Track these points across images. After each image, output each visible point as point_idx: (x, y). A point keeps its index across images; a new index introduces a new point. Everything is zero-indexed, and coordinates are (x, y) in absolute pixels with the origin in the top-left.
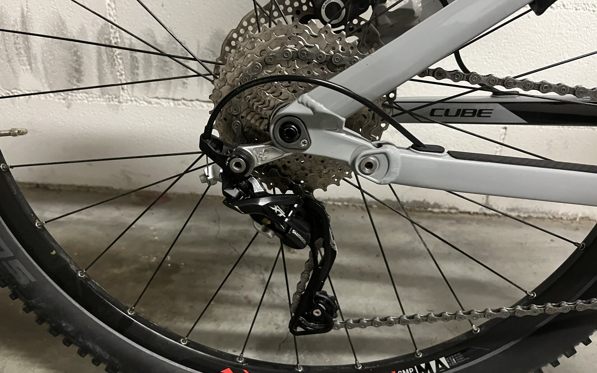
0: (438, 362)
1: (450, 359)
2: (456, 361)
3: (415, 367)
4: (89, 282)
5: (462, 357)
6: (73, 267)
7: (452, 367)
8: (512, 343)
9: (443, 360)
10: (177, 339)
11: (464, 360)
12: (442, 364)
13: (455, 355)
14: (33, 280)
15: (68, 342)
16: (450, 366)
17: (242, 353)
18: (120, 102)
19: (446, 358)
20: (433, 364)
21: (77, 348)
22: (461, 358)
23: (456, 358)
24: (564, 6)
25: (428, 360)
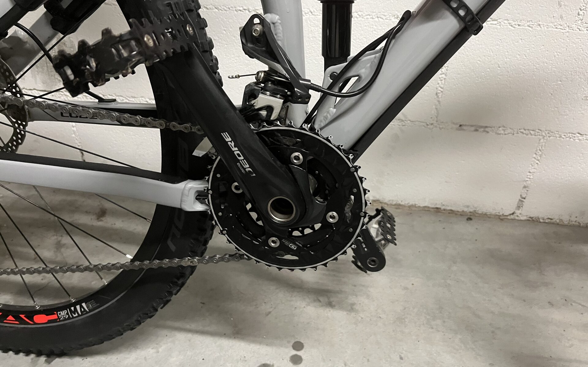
0: (81, 307)
1: (88, 304)
2: (92, 306)
3: (68, 309)
5: (95, 303)
7: (90, 311)
8: (122, 294)
9: (84, 305)
11: (96, 306)
12: (84, 308)
13: (91, 302)
16: (88, 310)
19: (85, 303)
20: (78, 307)
22: (95, 305)
23: (91, 304)
24: (312, 13)
25: (74, 305)
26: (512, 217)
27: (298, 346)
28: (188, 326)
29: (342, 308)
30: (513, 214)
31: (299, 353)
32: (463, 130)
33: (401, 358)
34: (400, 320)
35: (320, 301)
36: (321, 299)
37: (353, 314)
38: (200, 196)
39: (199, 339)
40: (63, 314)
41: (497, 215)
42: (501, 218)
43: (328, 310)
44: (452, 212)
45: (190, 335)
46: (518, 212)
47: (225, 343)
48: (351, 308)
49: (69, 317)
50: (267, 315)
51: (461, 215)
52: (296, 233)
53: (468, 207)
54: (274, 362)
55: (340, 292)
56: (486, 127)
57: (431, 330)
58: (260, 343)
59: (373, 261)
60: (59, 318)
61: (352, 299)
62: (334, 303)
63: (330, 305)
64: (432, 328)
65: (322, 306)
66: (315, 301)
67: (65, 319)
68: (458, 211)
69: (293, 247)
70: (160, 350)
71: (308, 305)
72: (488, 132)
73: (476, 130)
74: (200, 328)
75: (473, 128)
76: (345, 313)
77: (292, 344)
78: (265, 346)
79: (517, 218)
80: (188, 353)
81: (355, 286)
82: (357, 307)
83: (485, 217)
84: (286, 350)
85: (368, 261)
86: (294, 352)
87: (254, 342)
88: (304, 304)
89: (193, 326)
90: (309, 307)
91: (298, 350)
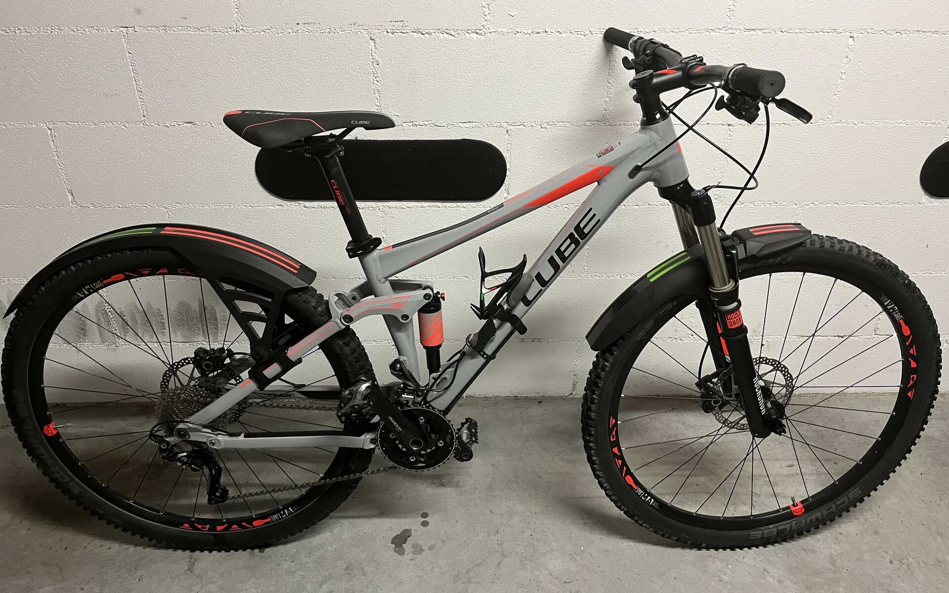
0: (288, 510)
1: (293, 508)
2: (296, 509)
3: (279, 513)
4: (109, 488)
6: (100, 482)
7: (295, 512)
10: (159, 512)
12: (290, 511)
14: (80, 490)
15: (100, 519)
17: (194, 515)
18: (116, 346)
21: (105, 521)
22: (298, 508)
23: (295, 507)
25: (283, 510)
26: (571, 396)
27: (425, 515)
28: (347, 515)
29: (450, 486)
30: (571, 394)
31: (426, 519)
32: (524, 342)
33: (491, 512)
34: (490, 487)
35: (435, 484)
36: (436, 481)
37: (458, 489)
38: (373, 441)
39: (358, 521)
40: (275, 517)
41: (560, 397)
42: (563, 399)
43: (441, 488)
44: (526, 398)
45: (351, 520)
46: (574, 393)
47: (377, 521)
48: (457, 485)
49: (280, 519)
50: (400, 499)
51: (534, 399)
52: (423, 452)
53: (538, 393)
54: (411, 527)
55: (448, 475)
56: (539, 339)
57: (510, 491)
58: (400, 517)
59: (466, 455)
60: (272, 520)
61: (456, 479)
62: (444, 484)
63: (443, 485)
64: (511, 490)
65: (436, 487)
66: (431, 484)
67: (277, 520)
68: (531, 397)
69: (422, 460)
70: (334, 532)
71: (428, 487)
72: (541, 342)
73: (534, 341)
74: (356, 514)
75: (530, 340)
76: (453, 489)
77: (420, 514)
78: (403, 519)
79: (575, 397)
80: (353, 531)
81: (458, 469)
82: (461, 483)
83: (552, 399)
84: (418, 519)
85: (463, 455)
86: (423, 519)
87: (394, 517)
88: (424, 487)
89: (351, 514)
90: (428, 489)
91: (425, 518)
